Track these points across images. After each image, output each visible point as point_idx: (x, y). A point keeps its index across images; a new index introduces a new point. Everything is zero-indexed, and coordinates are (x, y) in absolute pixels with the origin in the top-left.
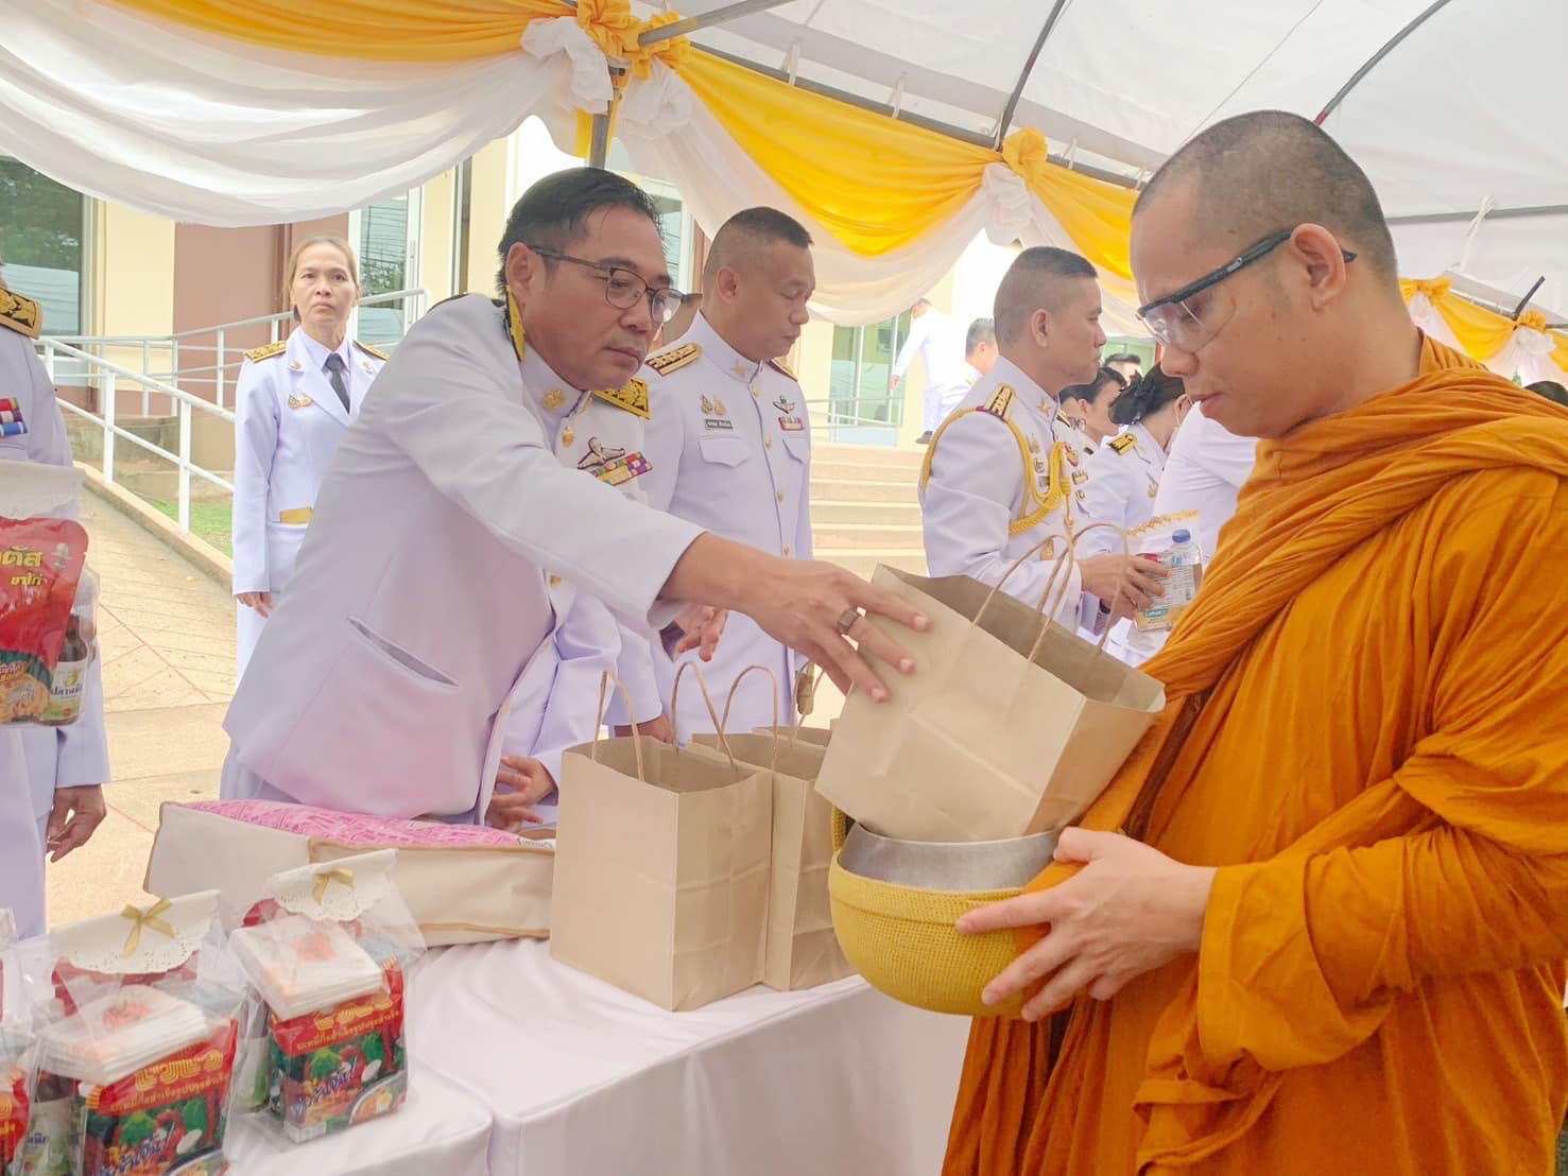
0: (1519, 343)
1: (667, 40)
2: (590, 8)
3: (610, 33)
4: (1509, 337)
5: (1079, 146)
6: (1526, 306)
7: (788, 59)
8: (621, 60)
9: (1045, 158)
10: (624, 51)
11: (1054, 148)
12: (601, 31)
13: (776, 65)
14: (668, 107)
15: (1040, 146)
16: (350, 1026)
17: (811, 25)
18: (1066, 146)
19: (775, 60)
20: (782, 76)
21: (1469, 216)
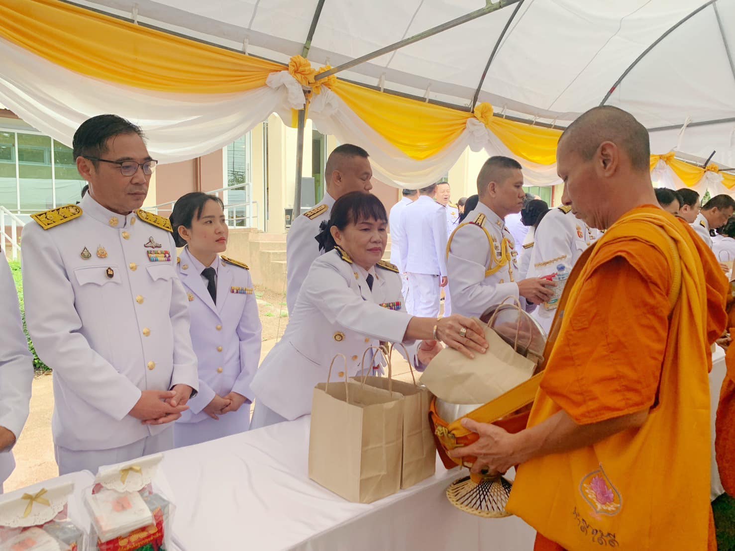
0: (707, 178)
1: (326, 78)
2: (294, 66)
3: (303, 76)
4: (703, 175)
5: (507, 108)
6: (709, 162)
7: (380, 81)
8: (308, 87)
9: (492, 114)
10: (309, 83)
11: (497, 110)
12: (299, 76)
13: (375, 85)
14: (329, 105)
15: (490, 110)
16: (136, 542)
17: (389, 67)
18: (502, 109)
19: (374, 82)
20: (377, 89)
21: (679, 127)
